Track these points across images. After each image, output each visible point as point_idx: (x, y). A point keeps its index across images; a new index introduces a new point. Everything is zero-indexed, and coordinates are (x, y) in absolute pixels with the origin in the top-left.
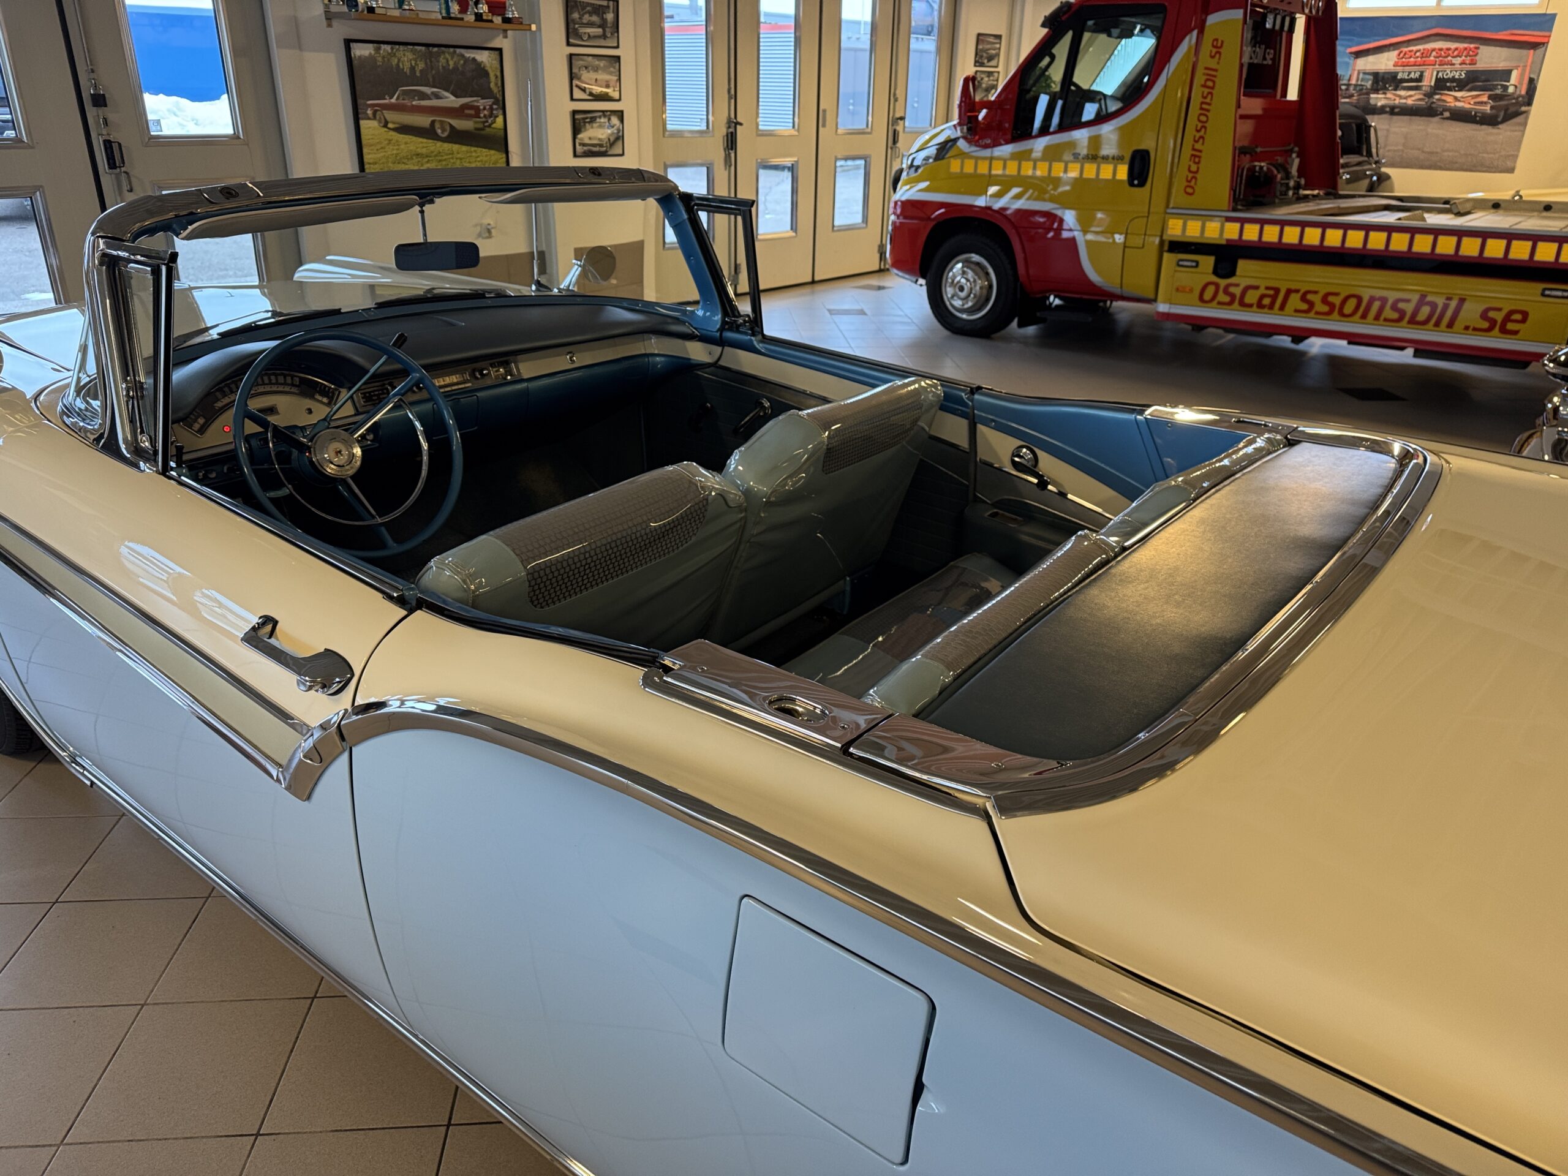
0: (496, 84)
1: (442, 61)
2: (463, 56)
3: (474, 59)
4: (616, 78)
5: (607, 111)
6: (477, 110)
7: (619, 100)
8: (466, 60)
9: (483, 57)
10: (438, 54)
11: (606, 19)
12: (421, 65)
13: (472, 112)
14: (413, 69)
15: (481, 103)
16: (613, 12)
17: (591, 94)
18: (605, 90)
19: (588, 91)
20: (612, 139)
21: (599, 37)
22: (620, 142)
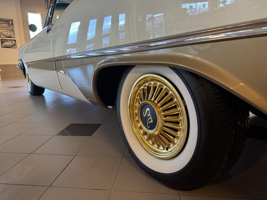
5: (11, 40)
17: (6, 36)
18: (10, 36)
19: (5, 36)
20: (13, 45)
21: (8, 26)
22: (15, 46)
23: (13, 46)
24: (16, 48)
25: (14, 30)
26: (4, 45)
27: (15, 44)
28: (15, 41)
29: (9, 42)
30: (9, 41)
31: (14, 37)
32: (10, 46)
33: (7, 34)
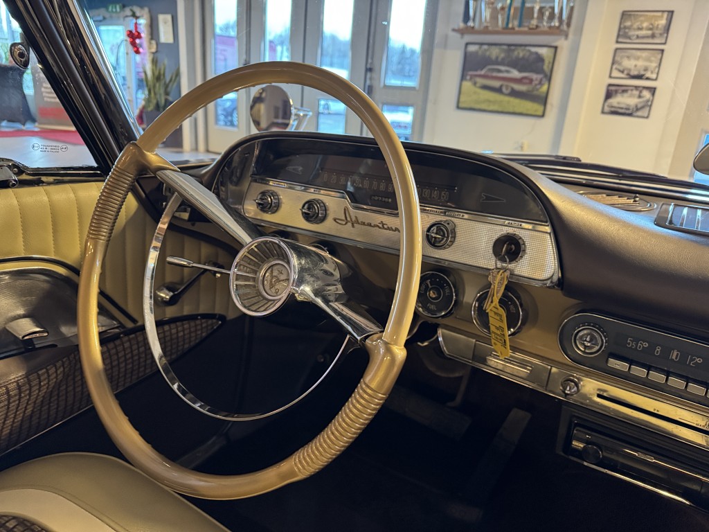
0: (548, 67)
1: (516, 53)
2: (529, 51)
3: (537, 53)
4: (657, 64)
5: (639, 87)
6: (531, 81)
7: (656, 79)
8: (531, 53)
9: (543, 51)
10: (514, 50)
11: (659, 25)
12: (502, 55)
13: (527, 81)
14: (497, 58)
15: (534, 76)
17: (628, 74)
18: (642, 73)
19: (626, 72)
20: (639, 106)
21: (647, 37)
22: (648, 109)
23: (638, 109)
24: (647, 117)
25: (662, 51)
26: (612, 107)
27: (649, 103)
28: (653, 90)
29: (631, 96)
30: (632, 90)
31: (654, 76)
32: (628, 109)
33: (632, 67)
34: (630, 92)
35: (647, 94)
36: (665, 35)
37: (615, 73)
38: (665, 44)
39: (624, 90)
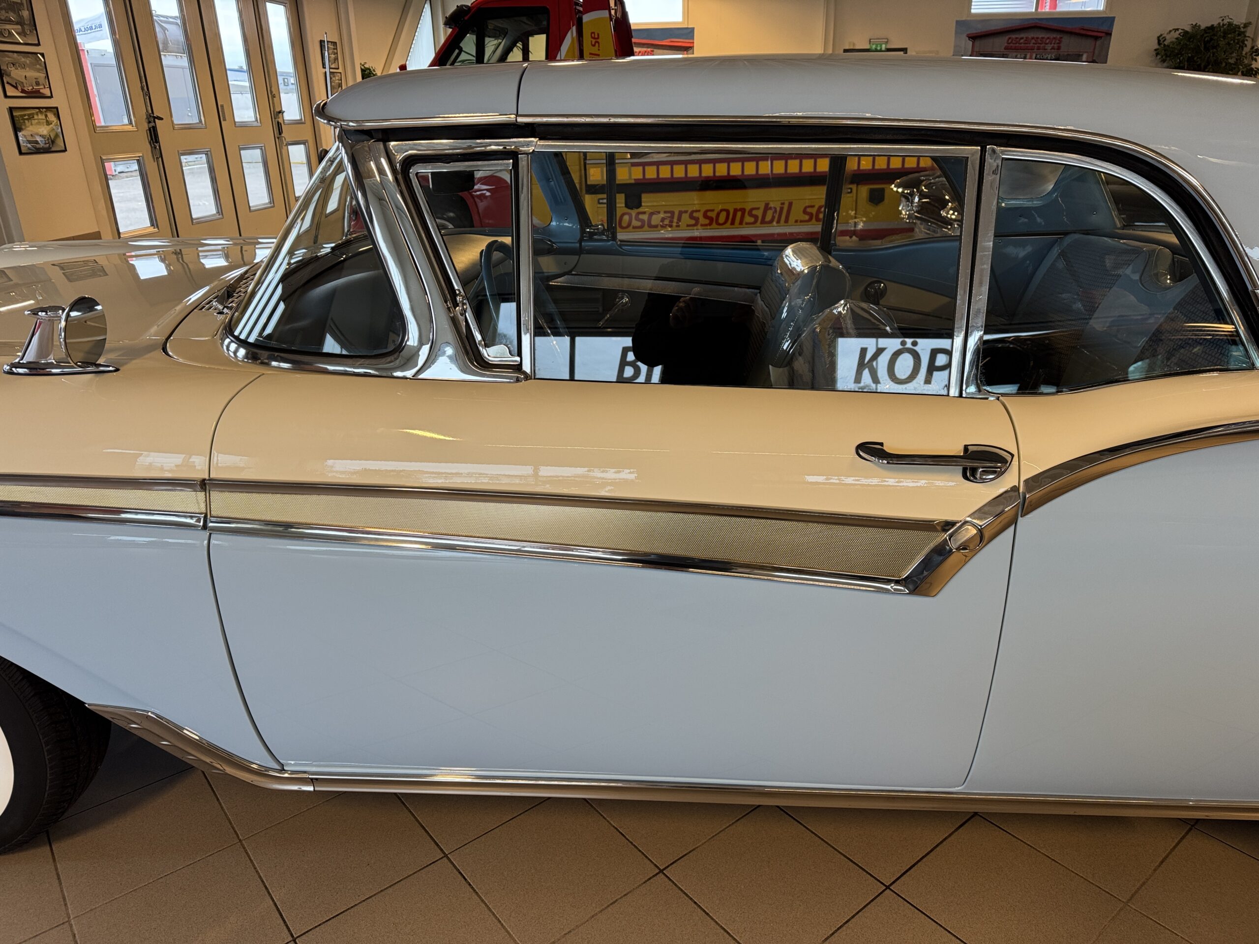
4: (45, 75)
7: (51, 97)
11: (22, 16)
16: (28, 10)
34: (36, 117)
35: (51, 117)
36: (35, 32)
37: (10, 91)
38: (39, 44)
39: (30, 113)
